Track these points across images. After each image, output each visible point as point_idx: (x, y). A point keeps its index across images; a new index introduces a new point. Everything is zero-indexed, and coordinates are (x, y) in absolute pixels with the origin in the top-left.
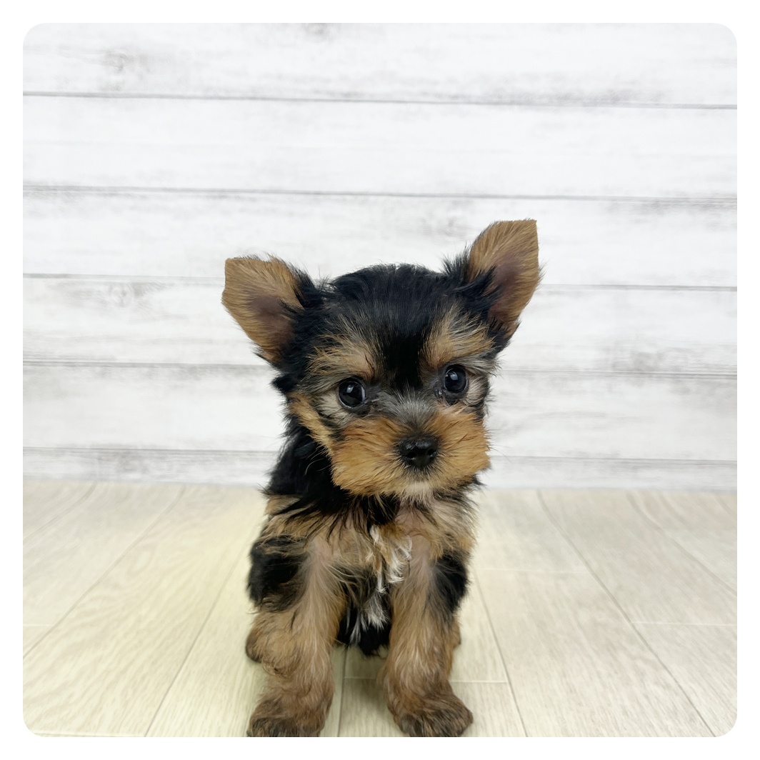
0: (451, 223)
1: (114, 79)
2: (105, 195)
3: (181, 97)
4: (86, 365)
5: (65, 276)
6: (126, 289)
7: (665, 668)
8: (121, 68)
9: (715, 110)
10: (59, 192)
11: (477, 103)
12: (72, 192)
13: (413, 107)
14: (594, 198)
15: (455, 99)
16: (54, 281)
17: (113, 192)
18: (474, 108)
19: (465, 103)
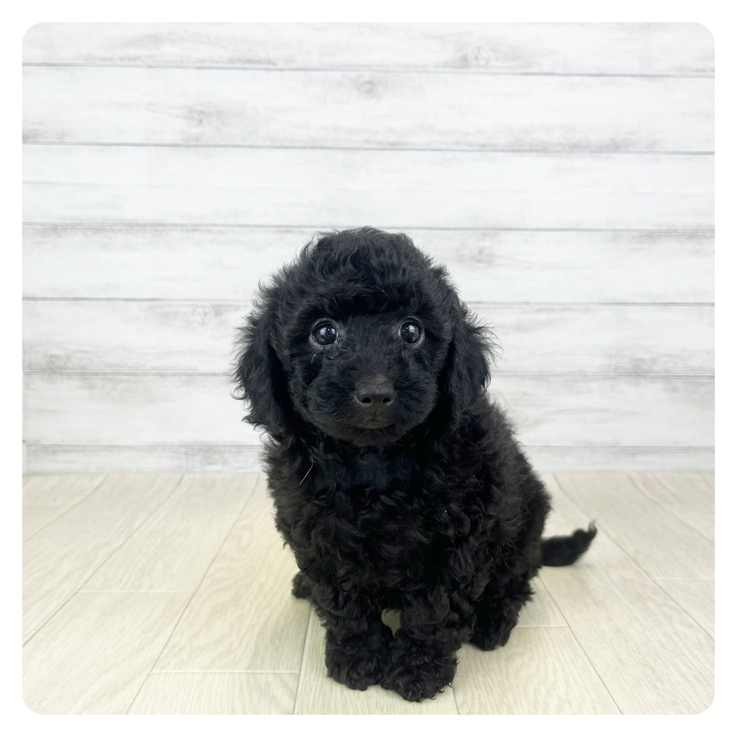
0: (480, 253)
1: (195, 131)
2: (188, 230)
3: (252, 147)
4: (174, 375)
5: (154, 300)
6: (207, 310)
7: (686, 612)
8: (200, 121)
9: (700, 156)
10: (149, 228)
11: (502, 151)
12: (160, 228)
13: (449, 155)
14: (599, 230)
15: (484, 148)
16: (145, 304)
17: (195, 228)
18: (500, 155)
19: (492, 151)
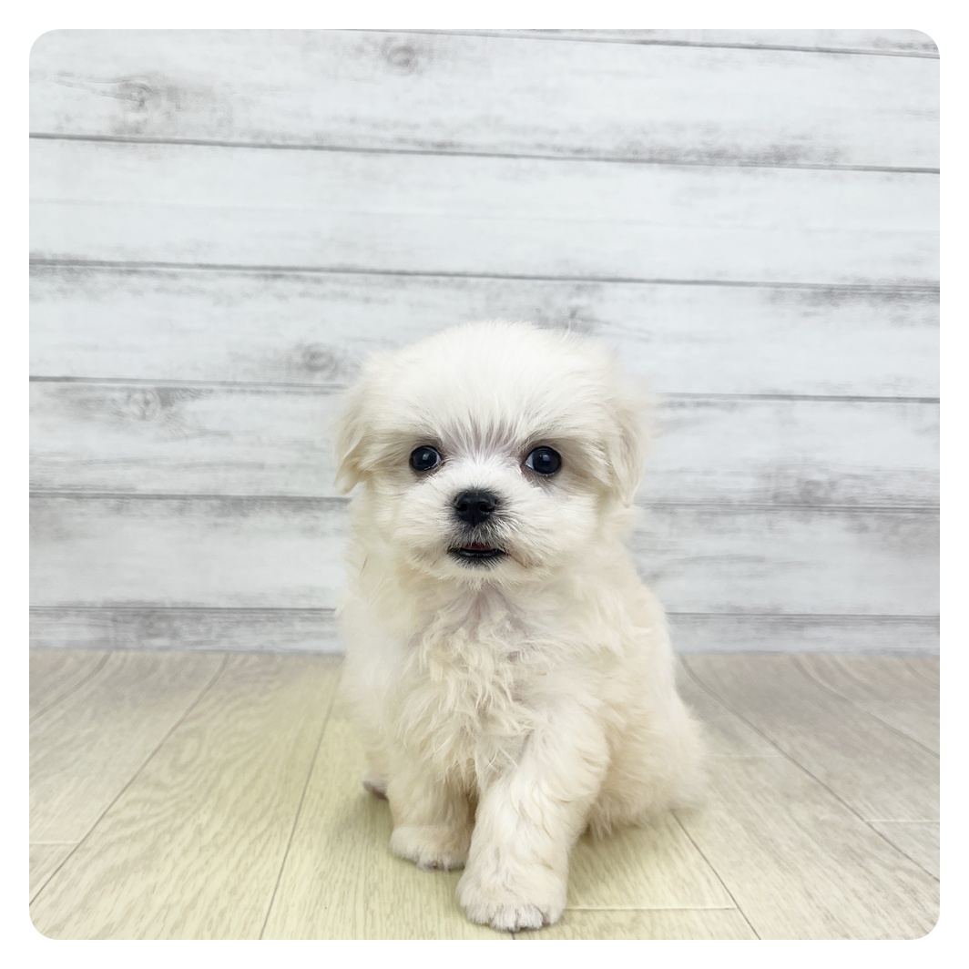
0: (573, 314)
1: (133, 117)
3: (223, 144)
4: (97, 497)
6: (149, 397)
8: (142, 102)
10: (59, 267)
11: (607, 160)
12: (74, 267)
13: (525, 163)
14: (753, 284)
15: (579, 154)
17: (132, 269)
18: (603, 166)
19: (591, 159)
